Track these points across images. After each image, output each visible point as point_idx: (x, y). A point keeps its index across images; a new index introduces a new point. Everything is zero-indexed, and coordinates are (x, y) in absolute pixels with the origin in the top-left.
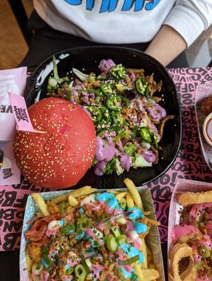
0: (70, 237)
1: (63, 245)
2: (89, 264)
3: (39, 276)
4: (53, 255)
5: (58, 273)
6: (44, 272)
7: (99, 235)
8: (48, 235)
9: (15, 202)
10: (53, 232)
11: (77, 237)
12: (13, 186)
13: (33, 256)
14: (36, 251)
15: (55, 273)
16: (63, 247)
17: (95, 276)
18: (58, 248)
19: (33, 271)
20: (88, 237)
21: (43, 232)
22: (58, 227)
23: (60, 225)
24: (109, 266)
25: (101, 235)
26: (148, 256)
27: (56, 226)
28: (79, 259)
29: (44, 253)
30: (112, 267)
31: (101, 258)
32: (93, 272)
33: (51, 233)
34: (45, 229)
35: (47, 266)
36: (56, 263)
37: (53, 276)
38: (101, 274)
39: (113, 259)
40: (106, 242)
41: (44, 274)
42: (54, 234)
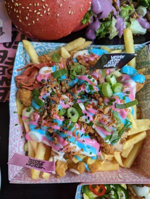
0: (63, 83)
1: (55, 88)
2: (82, 107)
3: (29, 118)
4: (45, 97)
5: (49, 113)
6: (35, 114)
7: (93, 81)
8: (39, 79)
9: (6, 60)
10: (45, 76)
11: (70, 83)
12: (4, 44)
13: (24, 99)
14: (27, 94)
15: (46, 114)
16: (54, 90)
17: (89, 118)
18: (51, 91)
19: (23, 114)
20: (82, 81)
21: (34, 78)
22: (49, 73)
23: (53, 71)
24: (104, 109)
25: (96, 82)
26: (137, 113)
27: (48, 71)
28: (71, 103)
29: (35, 96)
30: (107, 109)
31: (96, 103)
32: (86, 115)
33: (42, 78)
34: (36, 74)
35: (37, 108)
36: (48, 105)
37: (44, 117)
38: (94, 117)
39: (108, 103)
40: (101, 88)
41: (34, 116)
42: (46, 79)
